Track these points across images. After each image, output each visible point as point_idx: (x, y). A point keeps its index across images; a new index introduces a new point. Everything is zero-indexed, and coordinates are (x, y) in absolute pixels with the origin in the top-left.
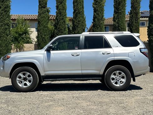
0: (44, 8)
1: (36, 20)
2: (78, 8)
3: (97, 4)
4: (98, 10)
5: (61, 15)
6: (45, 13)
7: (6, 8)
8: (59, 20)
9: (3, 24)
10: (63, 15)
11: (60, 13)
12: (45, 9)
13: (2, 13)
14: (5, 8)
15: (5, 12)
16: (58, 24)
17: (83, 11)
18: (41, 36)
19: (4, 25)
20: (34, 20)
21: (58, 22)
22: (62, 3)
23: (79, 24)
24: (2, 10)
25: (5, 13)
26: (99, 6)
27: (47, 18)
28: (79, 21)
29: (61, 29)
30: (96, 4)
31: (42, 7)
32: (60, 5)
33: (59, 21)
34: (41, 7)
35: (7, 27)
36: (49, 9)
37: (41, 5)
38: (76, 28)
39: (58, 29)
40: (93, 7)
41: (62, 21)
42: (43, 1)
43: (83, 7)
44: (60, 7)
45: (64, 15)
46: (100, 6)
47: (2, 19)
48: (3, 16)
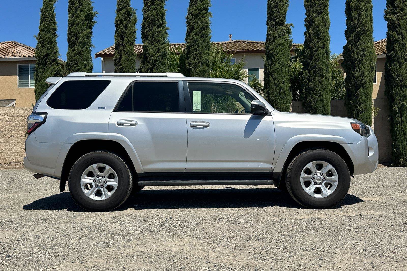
0: (282, 25)
1: (262, 51)
2: (362, 22)
3: (397, 14)
4: (399, 25)
5: (318, 39)
6: (283, 35)
7: (204, 30)
8: (314, 50)
9: (199, 62)
10: (324, 38)
11: (318, 35)
12: (283, 28)
13: (196, 40)
14: (201, 28)
15: (201, 37)
16: (311, 58)
17: (372, 26)
18: (275, 84)
19: (200, 64)
20: (258, 51)
21: (312, 53)
22: (321, 13)
23: (363, 56)
24: (196, 34)
25: (202, 39)
26: (402, 17)
27: (287, 46)
28: (363, 50)
29: (320, 69)
30: (394, 13)
31: (277, 24)
32: (316, 16)
33: (316, 51)
34: (274, 23)
35: (206, 68)
36: (291, 27)
37: (275, 20)
38: (357, 65)
39: (312, 68)
40: (387, 19)
41: (321, 51)
42: (279, 12)
43: (371, 21)
44: (318, 21)
45: (326, 37)
46: (404, 17)
47: (197, 52)
48: (198, 46)
